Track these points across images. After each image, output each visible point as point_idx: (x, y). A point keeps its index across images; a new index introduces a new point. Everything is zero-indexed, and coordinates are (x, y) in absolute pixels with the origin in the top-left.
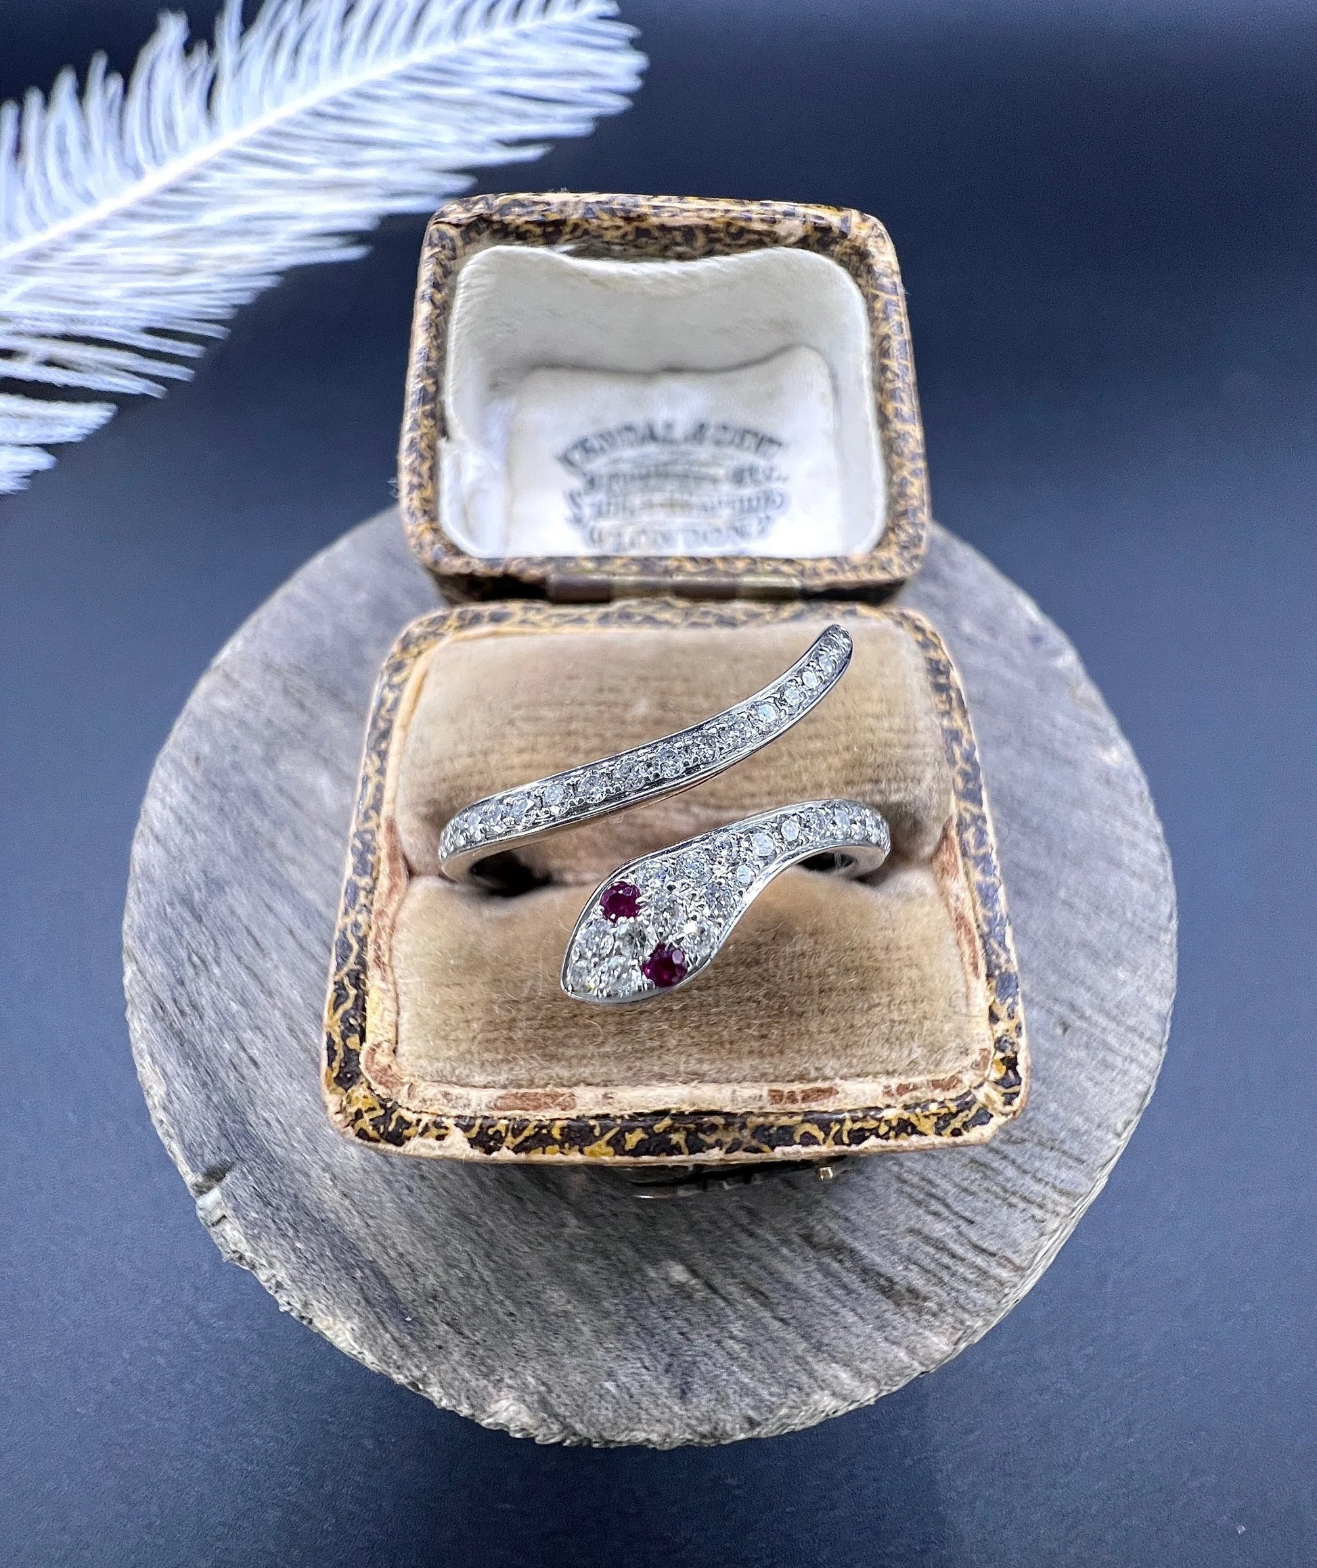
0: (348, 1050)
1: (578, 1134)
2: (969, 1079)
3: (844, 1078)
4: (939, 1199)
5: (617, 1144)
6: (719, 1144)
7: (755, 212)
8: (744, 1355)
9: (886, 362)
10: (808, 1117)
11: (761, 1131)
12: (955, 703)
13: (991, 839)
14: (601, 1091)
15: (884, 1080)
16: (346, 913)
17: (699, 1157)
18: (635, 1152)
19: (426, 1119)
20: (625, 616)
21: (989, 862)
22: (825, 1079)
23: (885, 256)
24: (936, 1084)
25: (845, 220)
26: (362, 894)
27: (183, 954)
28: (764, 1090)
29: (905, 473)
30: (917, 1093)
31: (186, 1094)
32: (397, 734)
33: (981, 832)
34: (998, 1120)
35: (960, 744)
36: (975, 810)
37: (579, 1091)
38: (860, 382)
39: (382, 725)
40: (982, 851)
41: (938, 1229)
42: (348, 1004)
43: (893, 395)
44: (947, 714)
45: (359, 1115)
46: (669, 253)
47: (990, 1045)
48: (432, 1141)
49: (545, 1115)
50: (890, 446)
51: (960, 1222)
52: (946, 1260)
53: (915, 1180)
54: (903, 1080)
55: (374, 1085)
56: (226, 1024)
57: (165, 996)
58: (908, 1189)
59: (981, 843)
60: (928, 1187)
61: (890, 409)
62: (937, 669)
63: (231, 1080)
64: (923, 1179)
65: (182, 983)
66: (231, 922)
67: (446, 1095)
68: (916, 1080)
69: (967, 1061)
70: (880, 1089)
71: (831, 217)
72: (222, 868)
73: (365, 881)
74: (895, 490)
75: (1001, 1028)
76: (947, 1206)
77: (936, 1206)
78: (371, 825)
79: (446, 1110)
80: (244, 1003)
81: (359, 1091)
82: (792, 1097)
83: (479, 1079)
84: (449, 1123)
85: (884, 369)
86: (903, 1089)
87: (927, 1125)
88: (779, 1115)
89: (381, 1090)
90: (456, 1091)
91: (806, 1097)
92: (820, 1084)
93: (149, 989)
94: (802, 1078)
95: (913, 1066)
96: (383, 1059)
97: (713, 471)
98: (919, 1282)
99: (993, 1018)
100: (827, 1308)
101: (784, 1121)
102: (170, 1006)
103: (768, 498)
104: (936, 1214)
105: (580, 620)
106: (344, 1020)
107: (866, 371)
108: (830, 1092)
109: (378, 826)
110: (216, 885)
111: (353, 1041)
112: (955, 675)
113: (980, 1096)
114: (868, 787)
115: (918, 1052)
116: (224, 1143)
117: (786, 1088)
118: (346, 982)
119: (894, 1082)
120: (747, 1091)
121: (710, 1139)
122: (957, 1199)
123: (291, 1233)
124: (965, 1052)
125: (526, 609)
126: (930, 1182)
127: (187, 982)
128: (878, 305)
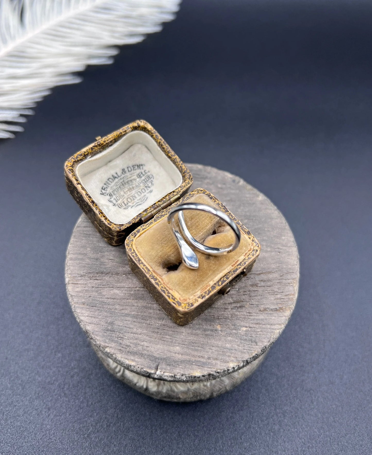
0: (176, 302)
1: (213, 287)
2: (252, 247)
3: (238, 258)
4: (276, 292)
5: (219, 285)
6: (230, 276)
7: (121, 130)
8: (262, 333)
9: (163, 147)
10: (238, 265)
11: (234, 271)
12: (215, 199)
13: (233, 215)
14: (212, 281)
15: (243, 255)
16: (159, 287)
17: (229, 279)
18: (222, 284)
19: (194, 301)
20: (158, 218)
21: (235, 219)
22: (236, 260)
23: (149, 127)
24: (249, 251)
25: (138, 124)
26: (159, 283)
27: (116, 339)
28: (230, 266)
29: (180, 165)
30: (248, 253)
31: (139, 360)
32: (141, 259)
33: (231, 215)
34: (259, 250)
35: (220, 205)
36: (229, 213)
37: (209, 283)
38: (159, 151)
39: (137, 259)
40: (233, 218)
41: (279, 296)
42: (171, 297)
43: (168, 152)
44: (215, 201)
45: (185, 307)
46: (108, 146)
47: (252, 242)
48: (197, 302)
49: (208, 288)
50: (174, 162)
51: (281, 293)
52: (282, 300)
53: (271, 291)
54: (245, 253)
55: (184, 302)
56: (136, 345)
57: (120, 348)
58: (270, 293)
59: (233, 217)
60: (273, 291)
61: (170, 155)
62: (209, 195)
63: (145, 352)
64: (272, 290)
65: (121, 344)
66: (121, 327)
67: (194, 296)
68: (247, 252)
69: (251, 246)
70: (243, 256)
71: (135, 124)
72: (109, 320)
73: (157, 281)
74: (180, 169)
75: (251, 239)
76: (278, 292)
77: (276, 293)
78: (150, 273)
79: (196, 297)
80: (136, 339)
81: (183, 305)
82: (234, 264)
83: (197, 290)
84: (197, 299)
85: (163, 148)
86: (246, 254)
87: (251, 256)
88: (234, 268)
89: (185, 302)
90: (195, 295)
91: (236, 263)
92: (236, 261)
93: (115, 349)
94: (233, 262)
95: (245, 251)
96: (182, 299)
97: (133, 178)
98: (280, 306)
99: (250, 238)
100: (269, 318)
101: (236, 268)
102: (122, 349)
103: (149, 177)
104: (277, 294)
105: (151, 223)
106: (172, 299)
107: (159, 149)
108: (238, 261)
109: (152, 273)
110: (112, 323)
111: (176, 300)
112: (212, 195)
113: (255, 248)
114: (214, 219)
115: (244, 248)
116: (154, 362)
117: (233, 264)
118: (168, 294)
119: (244, 254)
120: (228, 268)
121: (229, 276)
122: (279, 290)
123: (178, 366)
124: (250, 245)
125: (141, 227)
126: (273, 290)
127: (122, 343)
128: (154, 136)
